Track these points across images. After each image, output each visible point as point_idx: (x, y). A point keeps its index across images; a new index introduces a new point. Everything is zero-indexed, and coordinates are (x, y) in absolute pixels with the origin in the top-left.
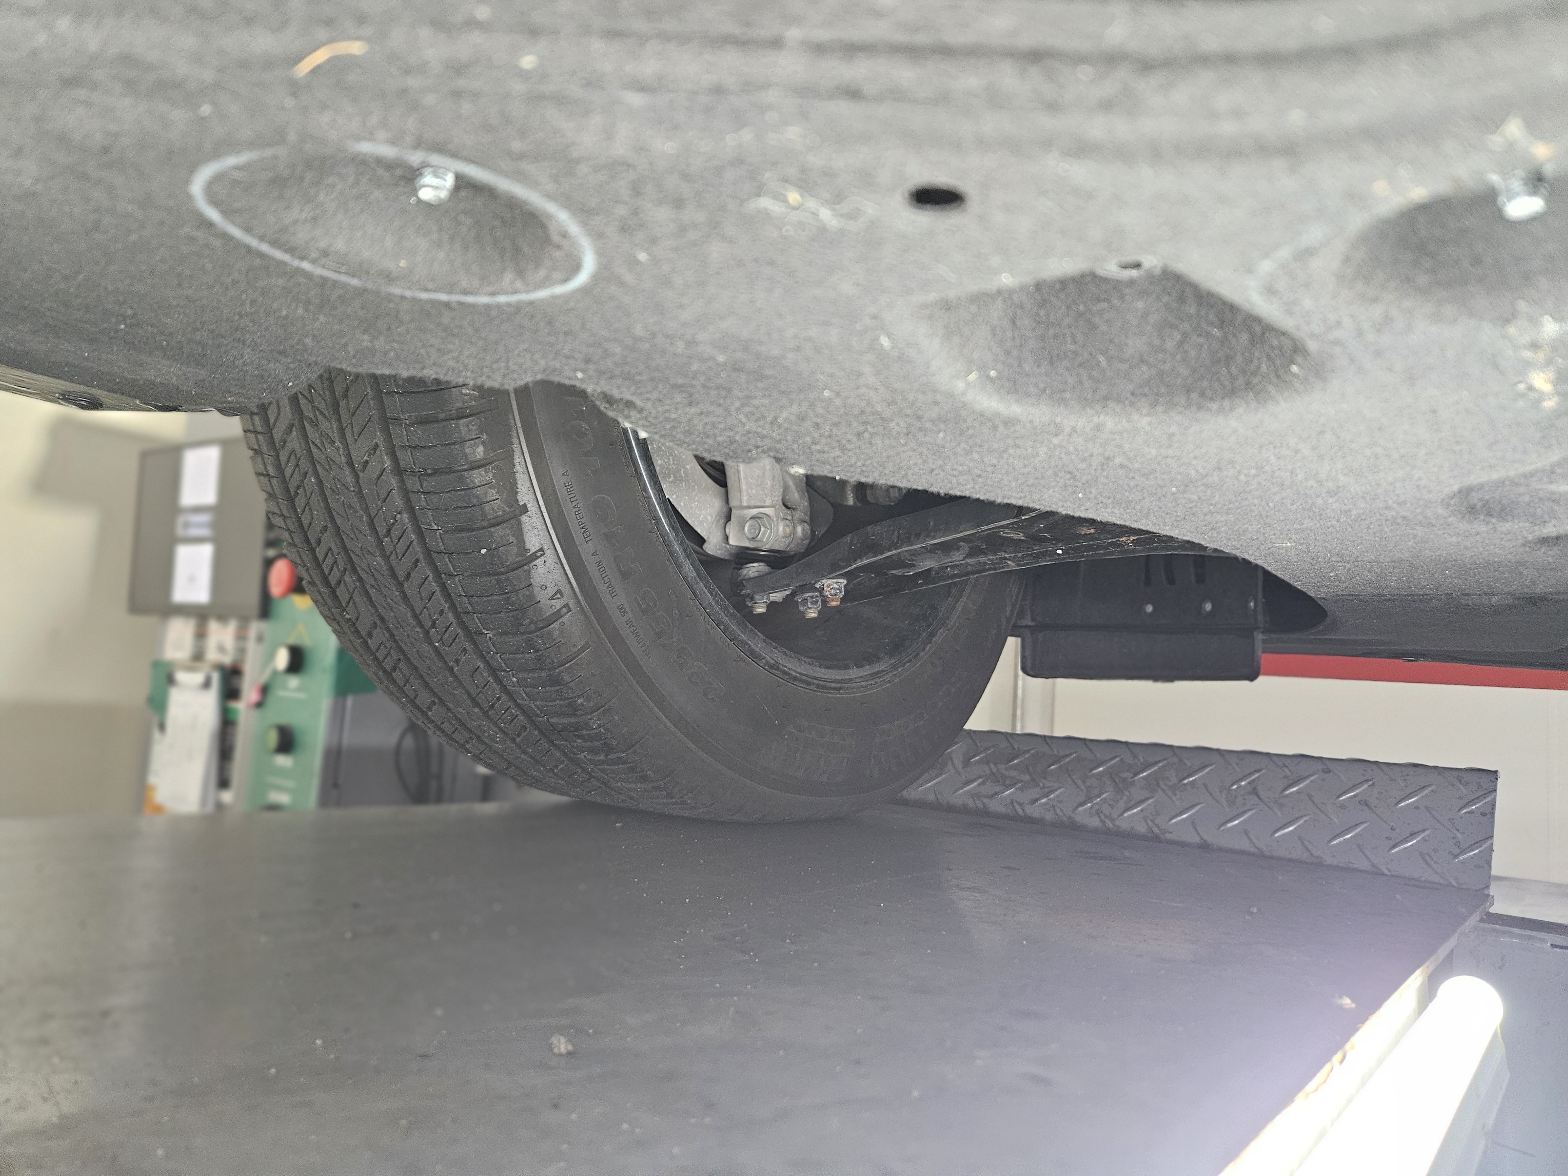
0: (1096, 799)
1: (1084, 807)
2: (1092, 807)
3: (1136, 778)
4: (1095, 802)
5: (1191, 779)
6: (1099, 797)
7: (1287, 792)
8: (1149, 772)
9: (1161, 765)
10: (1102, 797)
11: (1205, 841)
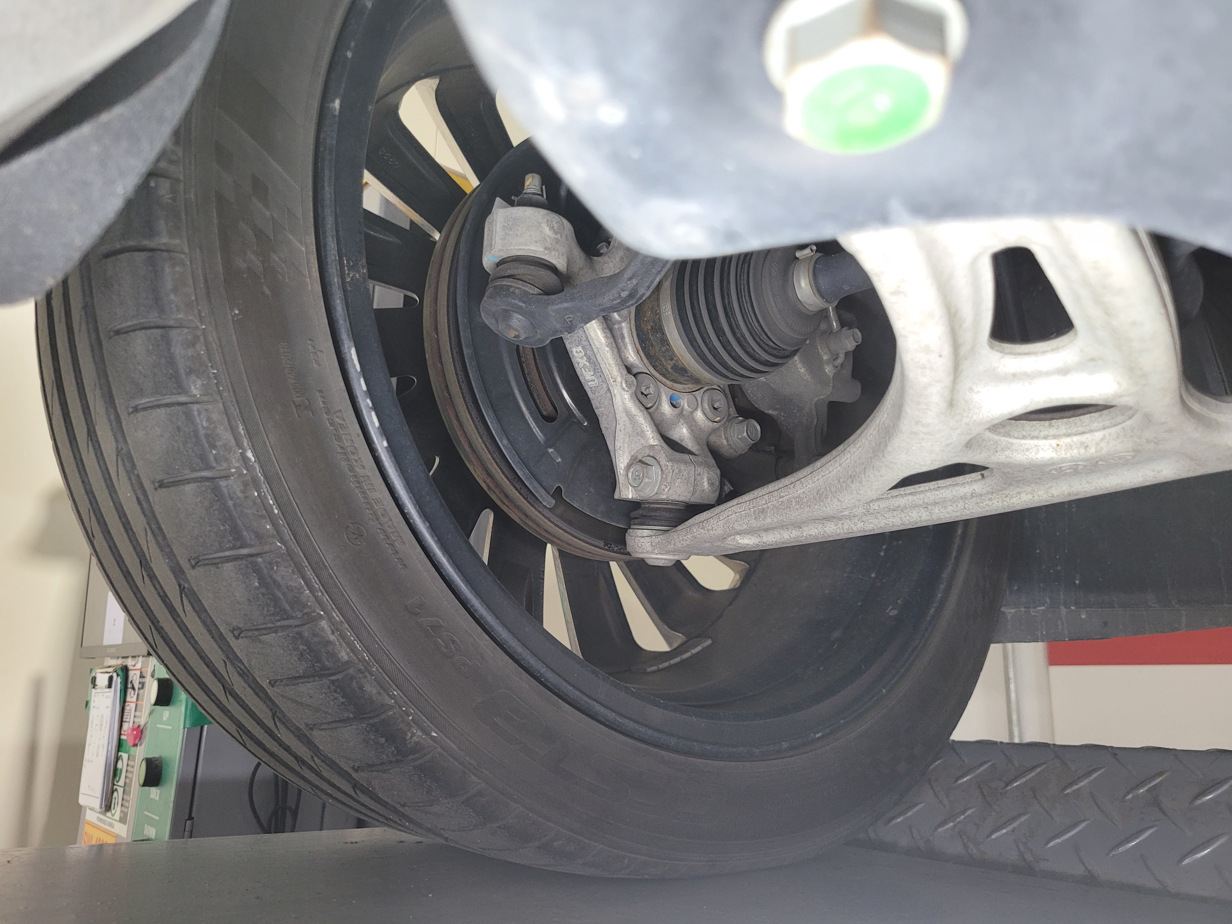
0: (959, 817)
1: (945, 828)
2: (954, 826)
3: (1009, 788)
4: (958, 820)
5: (1075, 787)
6: (963, 814)
7: (1199, 802)
8: (1024, 780)
9: (1039, 770)
10: (967, 814)
11: (1089, 871)
